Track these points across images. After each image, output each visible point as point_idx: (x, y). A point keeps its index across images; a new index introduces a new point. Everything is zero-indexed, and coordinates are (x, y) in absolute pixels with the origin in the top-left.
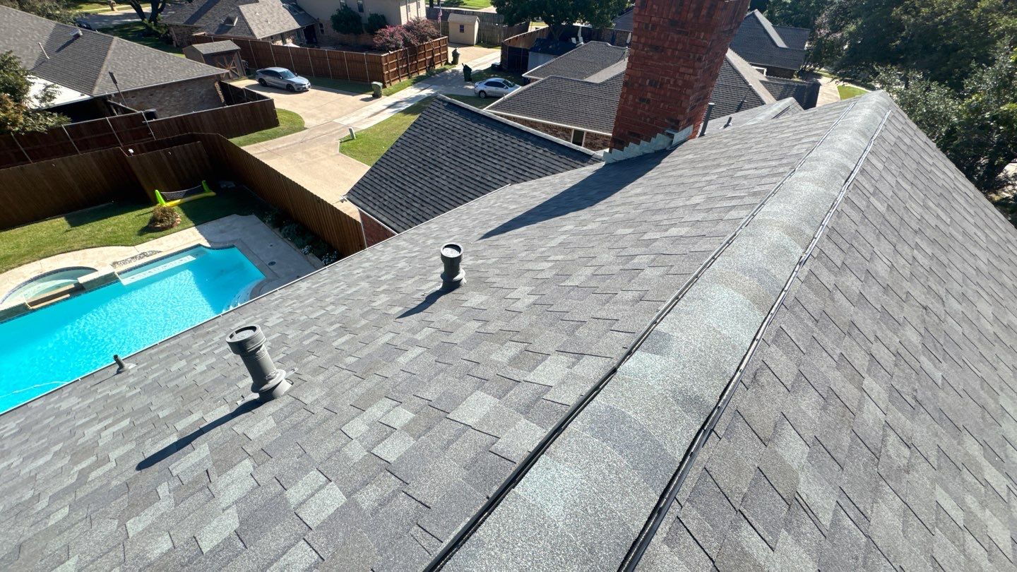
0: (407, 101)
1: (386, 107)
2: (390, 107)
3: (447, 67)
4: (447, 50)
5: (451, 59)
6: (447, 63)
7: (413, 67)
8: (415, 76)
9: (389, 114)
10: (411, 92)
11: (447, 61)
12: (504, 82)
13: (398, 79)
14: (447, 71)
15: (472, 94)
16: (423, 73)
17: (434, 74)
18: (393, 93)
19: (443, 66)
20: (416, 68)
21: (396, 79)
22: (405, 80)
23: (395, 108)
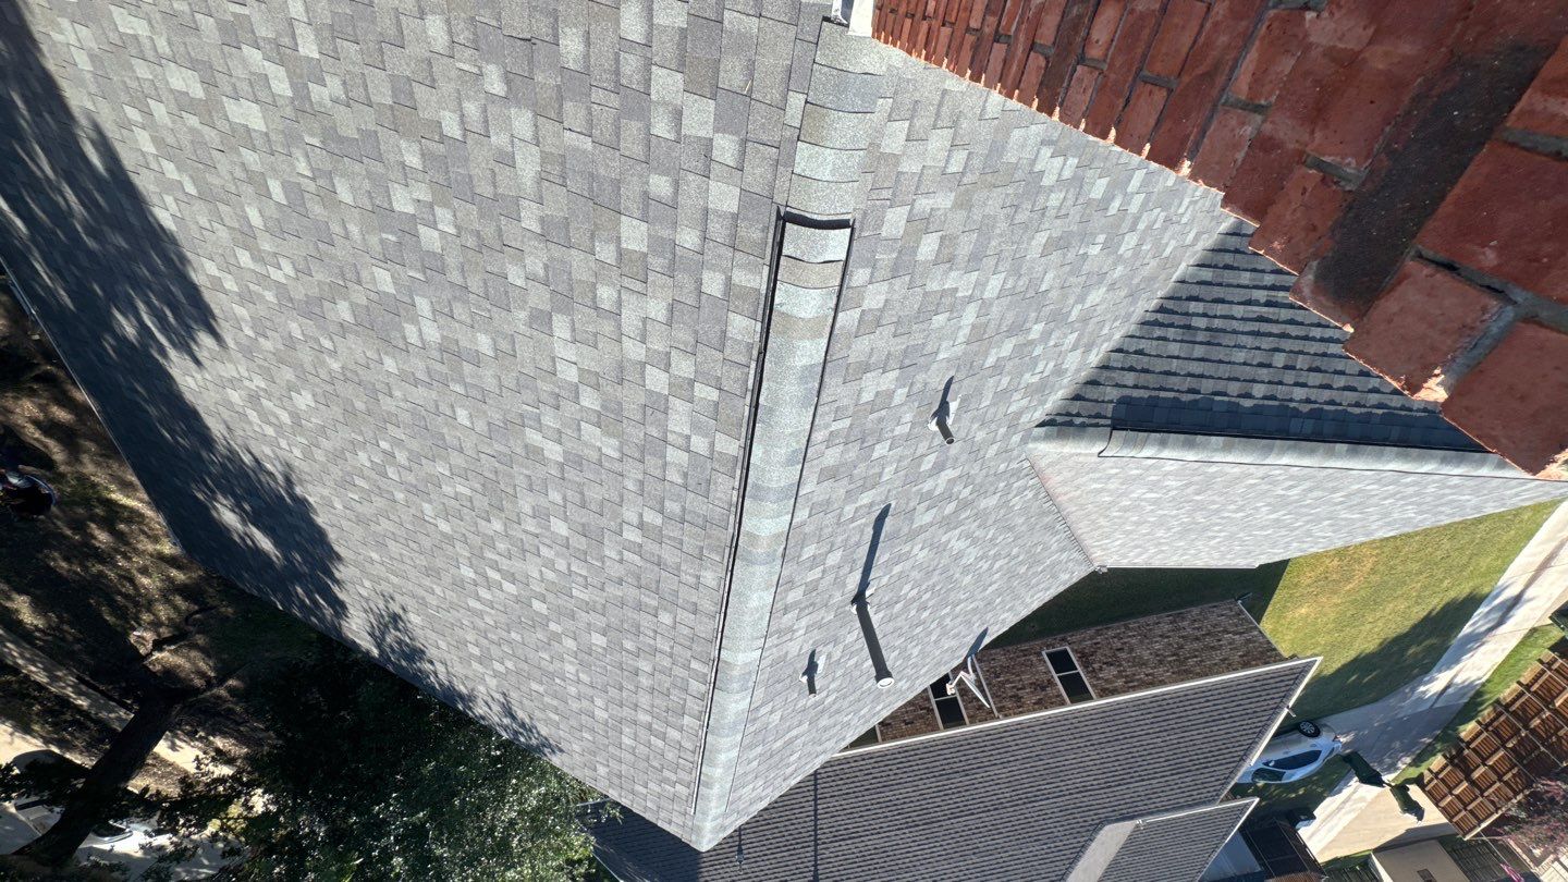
0: (1477, 639)
1: (1527, 595)
2: (1516, 601)
3: (1413, 773)
4: (1444, 811)
5: (1415, 792)
6: (1419, 781)
7: (1505, 733)
8: (1487, 713)
9: (1512, 579)
10: (1475, 667)
11: (1422, 786)
12: (1279, 776)
13: (1528, 687)
14: (1408, 760)
15: (1332, 720)
16: (1468, 730)
17: (1437, 739)
18: (1523, 643)
19: (1423, 769)
20: (1496, 733)
21: (1536, 680)
22: (1507, 693)
23: (1502, 603)
